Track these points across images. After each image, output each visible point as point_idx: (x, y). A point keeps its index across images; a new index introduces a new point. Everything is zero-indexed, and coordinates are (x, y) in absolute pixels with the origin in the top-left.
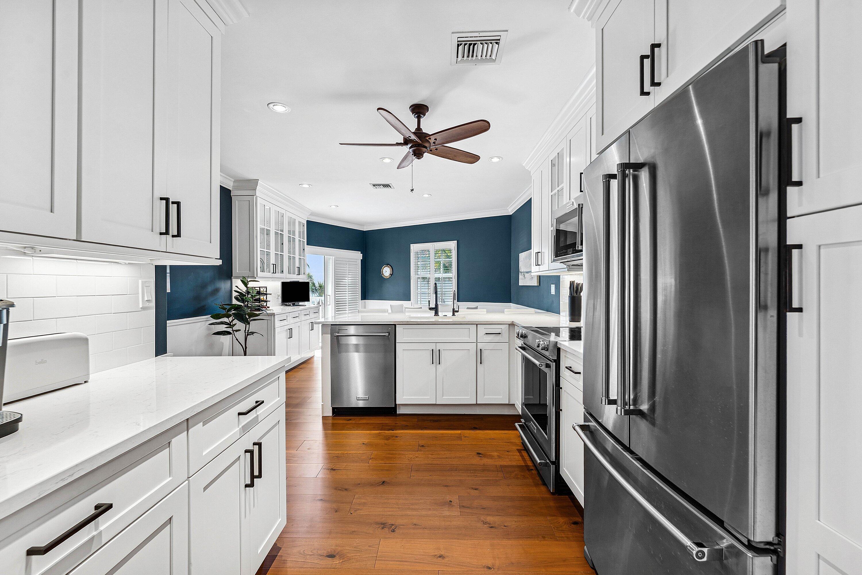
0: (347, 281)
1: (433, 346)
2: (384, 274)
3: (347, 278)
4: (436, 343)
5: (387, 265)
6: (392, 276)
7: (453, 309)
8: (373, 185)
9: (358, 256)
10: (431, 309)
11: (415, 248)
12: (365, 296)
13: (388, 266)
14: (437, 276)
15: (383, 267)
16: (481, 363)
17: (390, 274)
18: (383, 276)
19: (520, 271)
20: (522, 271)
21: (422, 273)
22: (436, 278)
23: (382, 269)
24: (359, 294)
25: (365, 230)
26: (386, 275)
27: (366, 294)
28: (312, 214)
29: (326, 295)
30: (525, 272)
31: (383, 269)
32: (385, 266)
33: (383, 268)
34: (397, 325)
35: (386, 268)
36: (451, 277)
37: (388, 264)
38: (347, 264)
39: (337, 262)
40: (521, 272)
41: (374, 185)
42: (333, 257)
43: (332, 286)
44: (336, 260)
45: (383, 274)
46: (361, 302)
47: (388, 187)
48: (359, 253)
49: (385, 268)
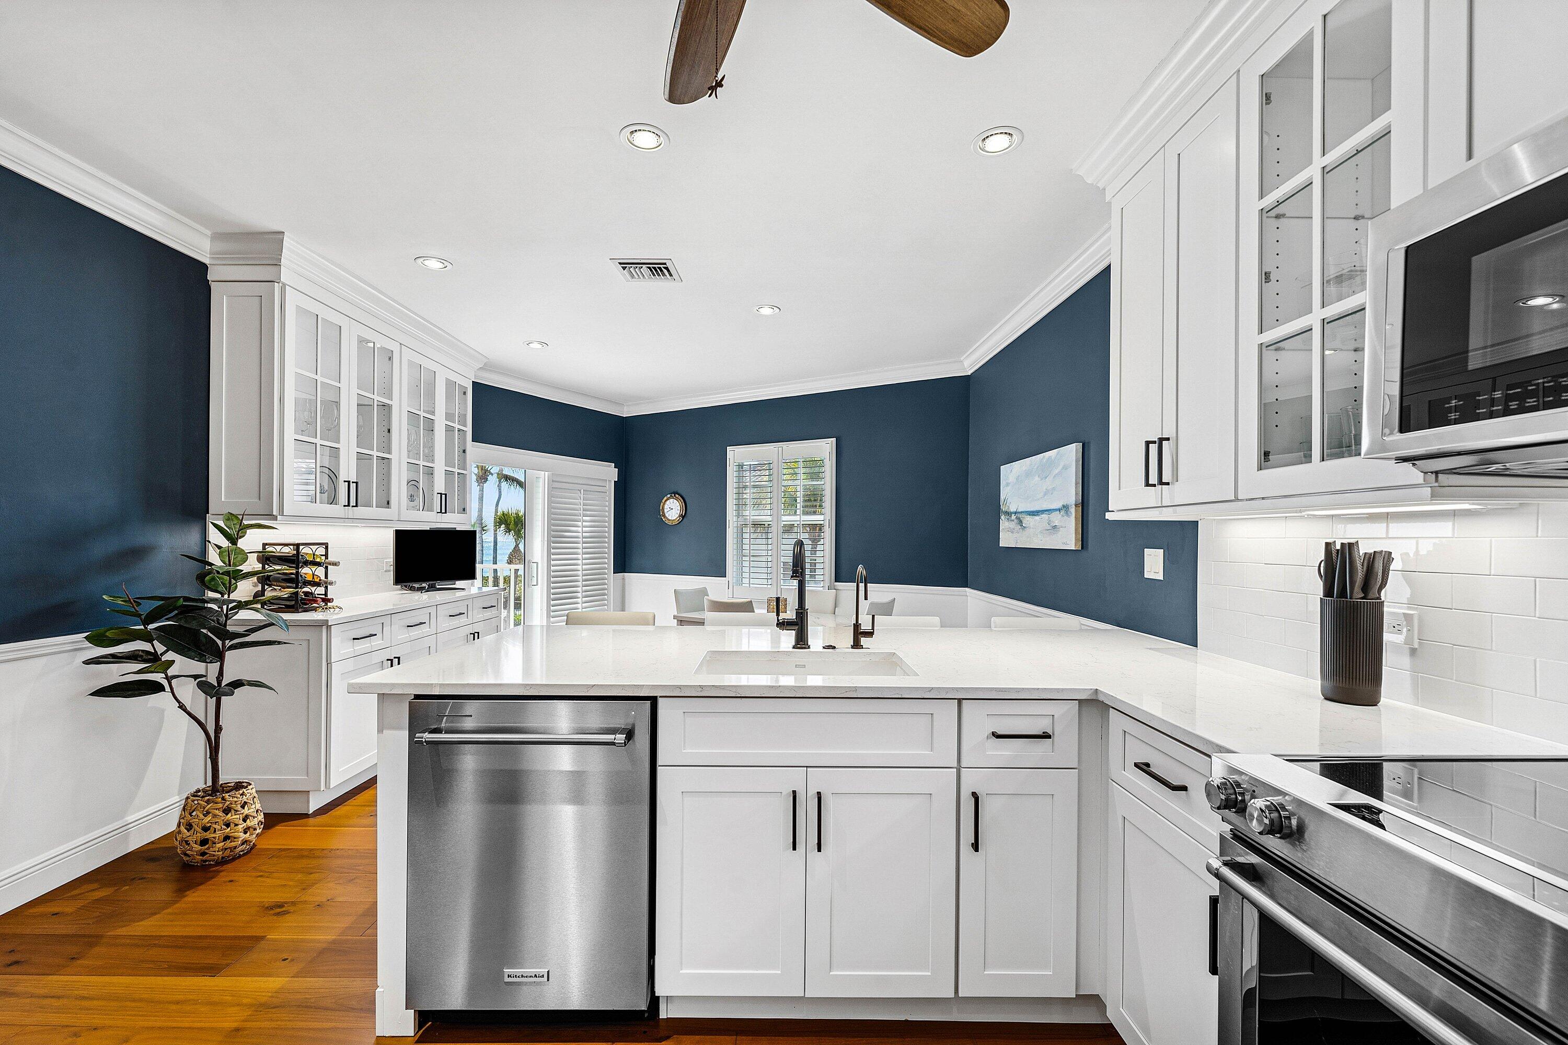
0: (580, 529)
1: (794, 780)
2: (667, 515)
3: (580, 524)
4: (807, 767)
5: (673, 495)
6: (685, 519)
7: (857, 626)
8: (620, 263)
9: (608, 472)
10: (782, 625)
11: (736, 454)
12: (622, 564)
13: (677, 496)
14: (787, 519)
15: (665, 498)
16: (976, 847)
17: (681, 516)
18: (664, 520)
19: (1003, 508)
20: (1013, 509)
21: (751, 514)
22: (785, 526)
23: (662, 504)
24: (609, 561)
25: (624, 416)
26: (670, 518)
27: (627, 559)
28: (488, 367)
29: (529, 561)
30: (1021, 512)
31: (664, 504)
32: (669, 496)
33: (663, 501)
34: (660, 701)
35: (671, 500)
36: (822, 522)
37: (675, 494)
38: (580, 491)
39: (556, 485)
40: (1008, 514)
41: (624, 265)
42: (546, 473)
43: (543, 541)
44: (553, 481)
45: (664, 516)
46: (612, 579)
47: (664, 274)
48: (610, 466)
49: (668, 501)
